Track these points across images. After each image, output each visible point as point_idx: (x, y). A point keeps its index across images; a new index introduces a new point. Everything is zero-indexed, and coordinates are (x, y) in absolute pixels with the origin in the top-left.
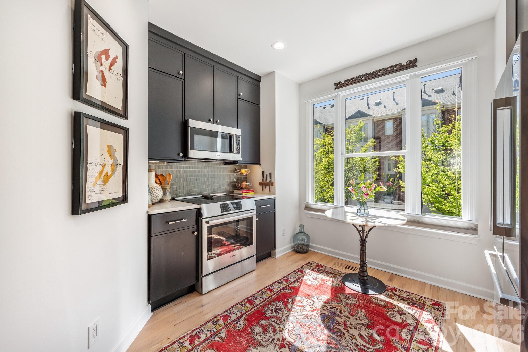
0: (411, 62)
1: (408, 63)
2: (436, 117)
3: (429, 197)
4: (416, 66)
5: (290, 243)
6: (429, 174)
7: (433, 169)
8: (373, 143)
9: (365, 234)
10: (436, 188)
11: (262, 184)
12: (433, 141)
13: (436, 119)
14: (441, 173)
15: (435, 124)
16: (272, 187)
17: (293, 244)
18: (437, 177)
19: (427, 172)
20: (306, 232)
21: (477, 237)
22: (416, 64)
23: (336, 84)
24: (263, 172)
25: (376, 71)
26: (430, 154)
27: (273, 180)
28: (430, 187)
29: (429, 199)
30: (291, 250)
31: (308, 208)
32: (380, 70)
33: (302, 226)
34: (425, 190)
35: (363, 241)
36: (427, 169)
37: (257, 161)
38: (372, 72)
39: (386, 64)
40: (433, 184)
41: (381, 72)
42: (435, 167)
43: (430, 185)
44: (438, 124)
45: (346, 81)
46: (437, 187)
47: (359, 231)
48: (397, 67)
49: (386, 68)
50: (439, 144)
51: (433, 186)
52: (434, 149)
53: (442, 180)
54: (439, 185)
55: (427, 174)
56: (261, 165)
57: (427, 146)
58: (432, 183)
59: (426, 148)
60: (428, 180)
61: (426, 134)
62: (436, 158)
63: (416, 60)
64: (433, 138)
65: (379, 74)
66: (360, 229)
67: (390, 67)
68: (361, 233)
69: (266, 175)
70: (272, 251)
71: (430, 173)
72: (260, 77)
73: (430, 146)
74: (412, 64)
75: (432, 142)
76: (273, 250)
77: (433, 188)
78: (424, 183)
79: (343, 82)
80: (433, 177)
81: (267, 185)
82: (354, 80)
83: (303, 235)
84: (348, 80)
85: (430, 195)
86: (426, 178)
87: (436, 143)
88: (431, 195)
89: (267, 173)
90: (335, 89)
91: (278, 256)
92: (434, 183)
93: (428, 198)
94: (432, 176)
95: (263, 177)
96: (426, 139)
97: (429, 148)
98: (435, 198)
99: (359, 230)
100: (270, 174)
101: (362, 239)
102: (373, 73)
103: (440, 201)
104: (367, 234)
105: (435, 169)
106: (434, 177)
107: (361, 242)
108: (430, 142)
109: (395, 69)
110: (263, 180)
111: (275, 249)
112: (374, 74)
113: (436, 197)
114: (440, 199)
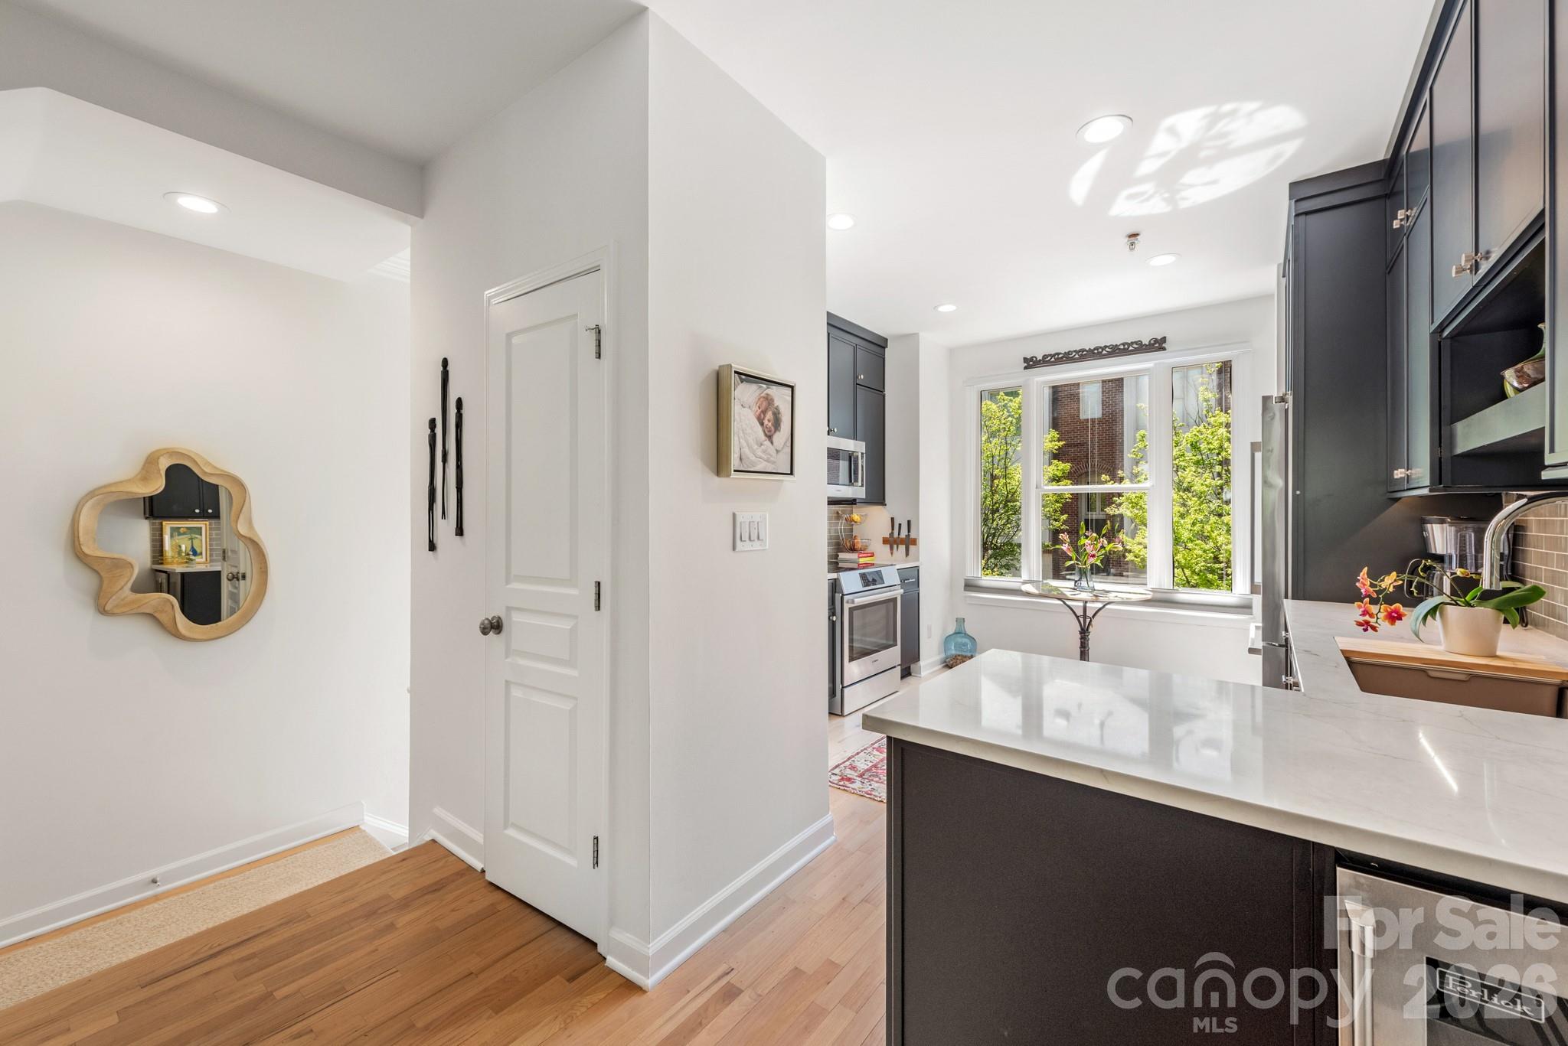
0: (1156, 341)
1: (1152, 342)
2: (1202, 384)
3: (1188, 573)
4: (1164, 349)
5: (939, 654)
6: (1186, 520)
7: (1196, 510)
8: (1056, 443)
9: (1088, 620)
10: (1200, 552)
11: (891, 542)
12: (1196, 443)
13: (1204, 387)
14: (1213, 519)
15: (1201, 399)
16: (912, 548)
17: (943, 656)
18: (1203, 527)
19: (1182, 516)
20: (968, 632)
21: (1252, 618)
22: (1164, 345)
23: (1026, 360)
24: (892, 519)
25: (1101, 347)
26: (1189, 475)
27: (912, 536)
28: (1190, 549)
29: (1186, 577)
30: (940, 666)
31: (970, 586)
32: (1106, 347)
33: (960, 621)
34: (1179, 557)
35: (1084, 632)
36: (1182, 510)
37: (877, 496)
38: (1092, 348)
39: (1117, 338)
40: (1196, 545)
41: (1107, 349)
42: (1200, 505)
43: (1190, 545)
44: (1207, 401)
45: (1045, 356)
46: (1205, 551)
47: (1077, 617)
48: (1135, 346)
49: (1116, 345)
50: (1209, 449)
51: (1195, 549)
52: (1197, 463)
53: (1214, 535)
54: (1207, 547)
55: (1182, 521)
56: (886, 505)
57: (1183, 455)
58: (1192, 541)
59: (1181, 459)
60: (1186, 535)
61: (1181, 424)
62: (1202, 485)
63: (1164, 340)
64: (1195, 435)
65: (1104, 352)
66: (1080, 612)
67: (1124, 344)
68: (1082, 620)
69: (900, 525)
70: (912, 666)
71: (1189, 520)
72: (886, 340)
73: (1190, 454)
74: (1158, 345)
75: (1195, 446)
76: (914, 663)
77: (1195, 552)
78: (1177, 541)
79: (1040, 357)
80: (1195, 528)
81: (902, 544)
82: (1060, 356)
83: (963, 637)
84: (1050, 355)
85: (1187, 569)
86: (1181, 530)
87: (1202, 449)
88: (1189, 567)
89: (901, 519)
90: (1025, 368)
91: (923, 674)
92: (1197, 542)
93: (1185, 574)
94: (1194, 524)
95: (893, 529)
96: (1181, 435)
97: (1187, 458)
98: (1198, 575)
99: (1078, 615)
100: (909, 522)
101: (1082, 629)
102: (1095, 349)
103: (1208, 581)
104: (1091, 621)
105: (1200, 509)
106: (1197, 528)
107: (1081, 633)
108: (1189, 445)
109: (1131, 348)
110: (892, 534)
111: (919, 660)
112: (1096, 351)
113: (1200, 571)
114: (1210, 576)
